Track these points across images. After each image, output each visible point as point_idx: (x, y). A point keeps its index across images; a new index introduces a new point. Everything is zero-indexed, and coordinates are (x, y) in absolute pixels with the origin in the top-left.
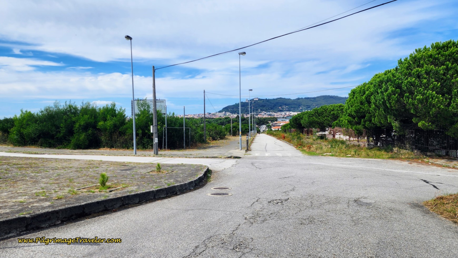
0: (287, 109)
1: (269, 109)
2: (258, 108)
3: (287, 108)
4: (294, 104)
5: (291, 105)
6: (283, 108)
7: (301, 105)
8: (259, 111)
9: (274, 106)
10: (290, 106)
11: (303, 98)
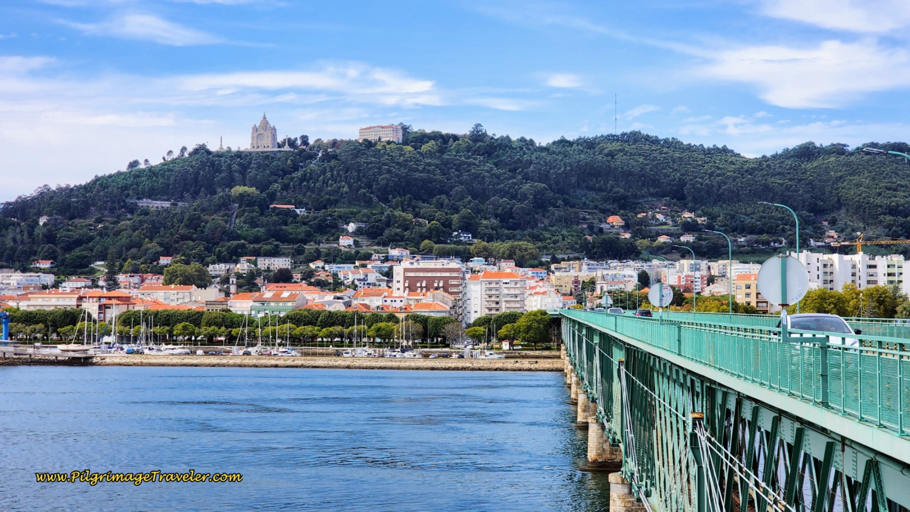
0: (687, 238)
1: (468, 226)
2: (340, 210)
3: (689, 227)
4: (767, 192)
5: (735, 197)
6: (639, 229)
7: (839, 205)
8: (345, 242)
9: (541, 204)
10: (721, 212)
11: (851, 148)
